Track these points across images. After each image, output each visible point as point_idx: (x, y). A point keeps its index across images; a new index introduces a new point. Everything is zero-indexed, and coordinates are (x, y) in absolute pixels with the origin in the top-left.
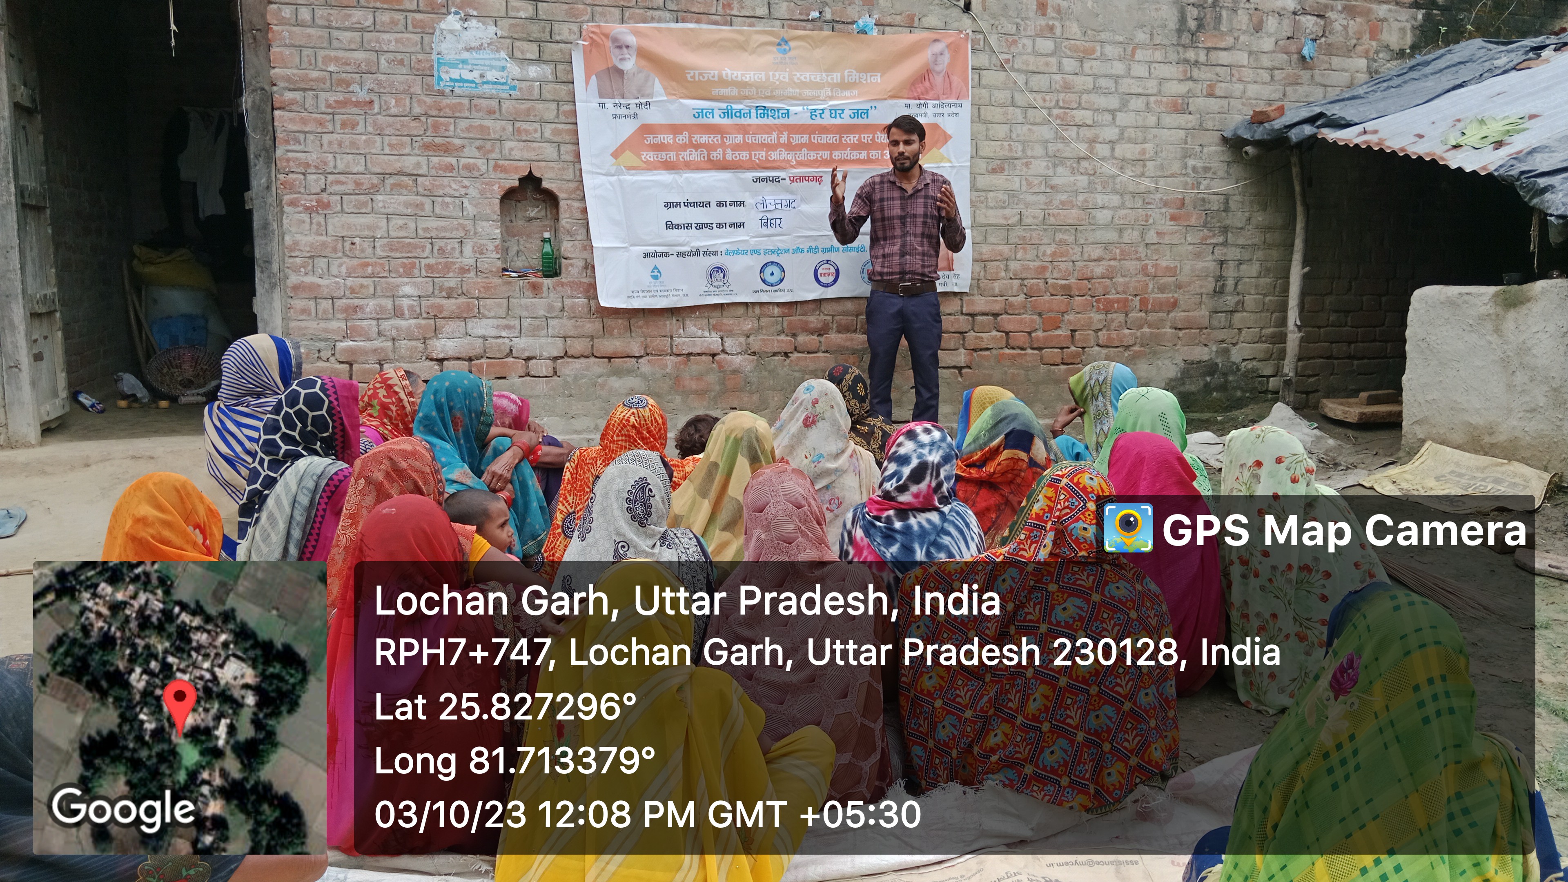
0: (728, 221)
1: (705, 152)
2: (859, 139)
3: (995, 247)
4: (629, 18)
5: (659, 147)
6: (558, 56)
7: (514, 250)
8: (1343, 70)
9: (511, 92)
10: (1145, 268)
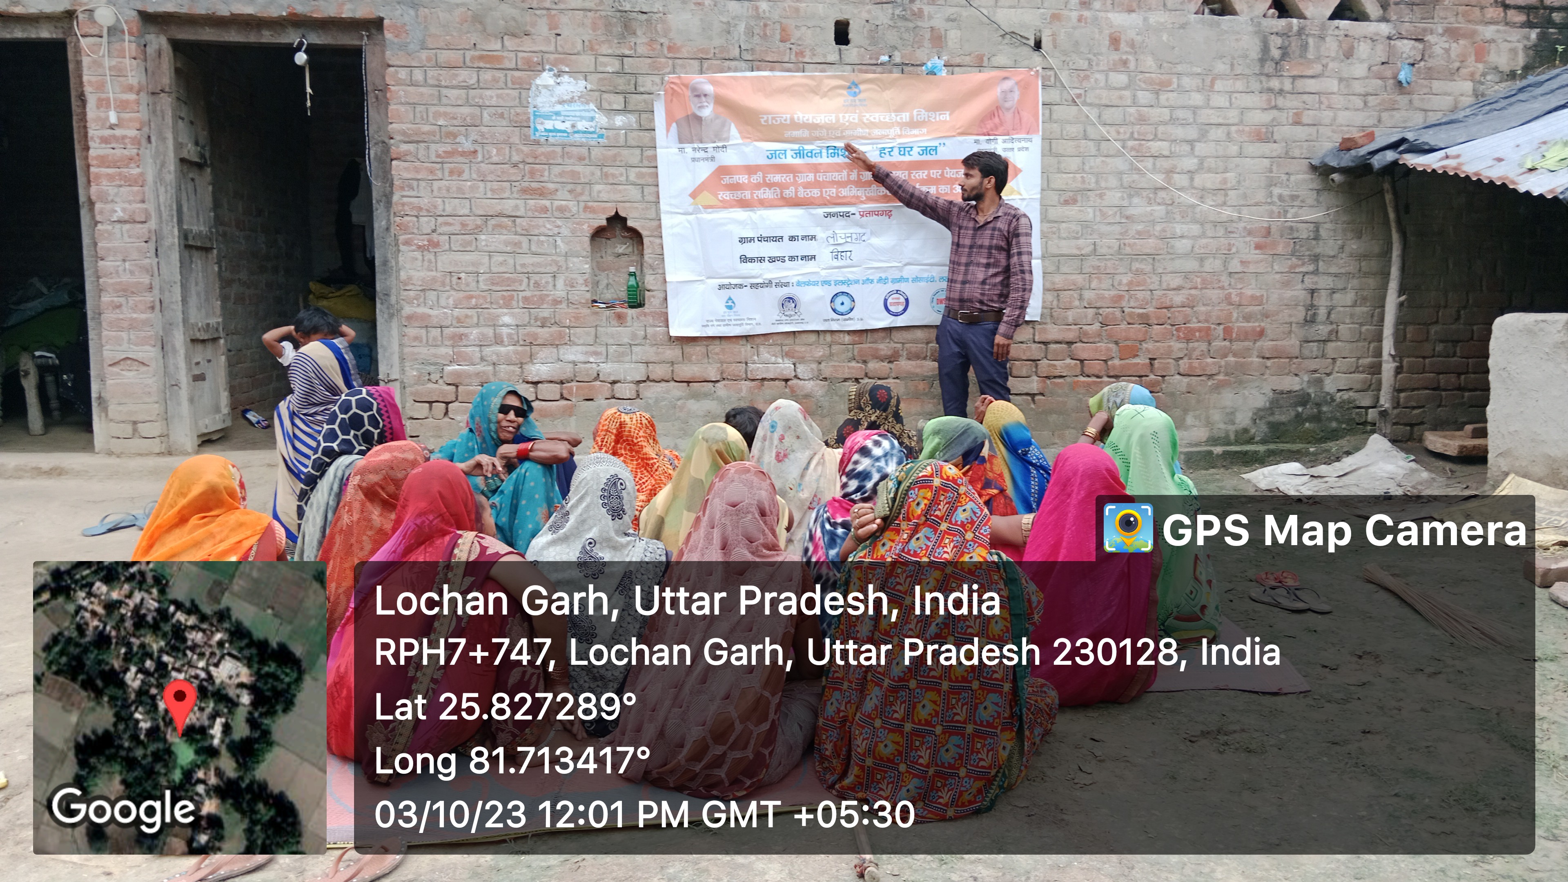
0: (800, 254)
1: (778, 191)
2: (928, 175)
3: (1069, 276)
4: (707, 69)
5: (734, 187)
6: (640, 107)
7: (604, 283)
8: (1445, 94)
9: (600, 140)
10: (1228, 298)
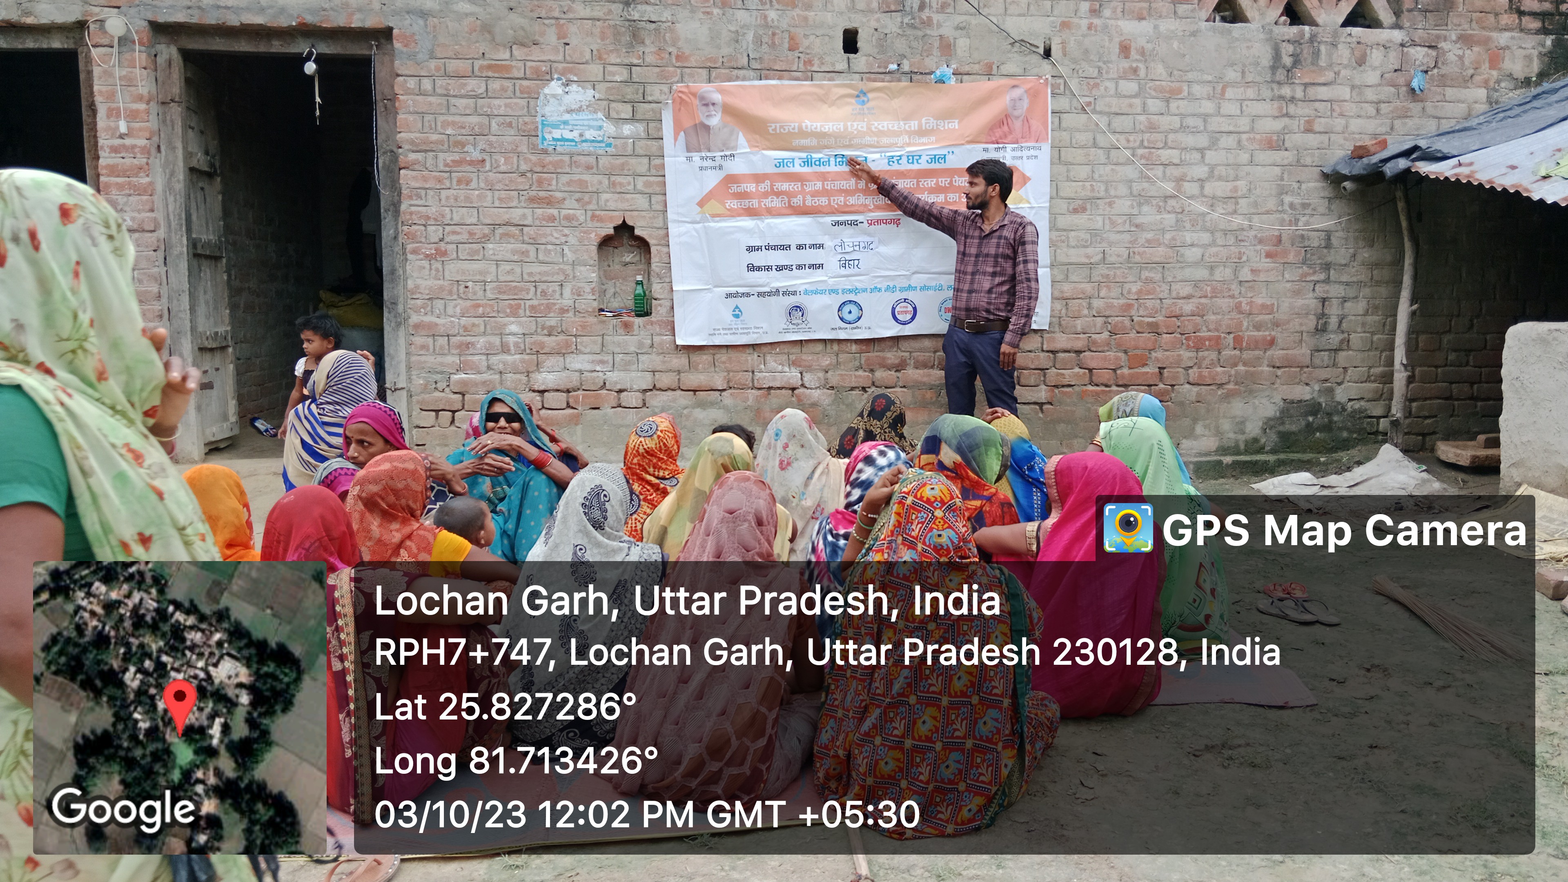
0: (807, 263)
1: (786, 199)
2: (937, 183)
3: (1077, 285)
4: (716, 78)
5: (742, 196)
6: (649, 116)
7: (611, 291)
8: (1459, 101)
9: (608, 149)
10: (1238, 306)
